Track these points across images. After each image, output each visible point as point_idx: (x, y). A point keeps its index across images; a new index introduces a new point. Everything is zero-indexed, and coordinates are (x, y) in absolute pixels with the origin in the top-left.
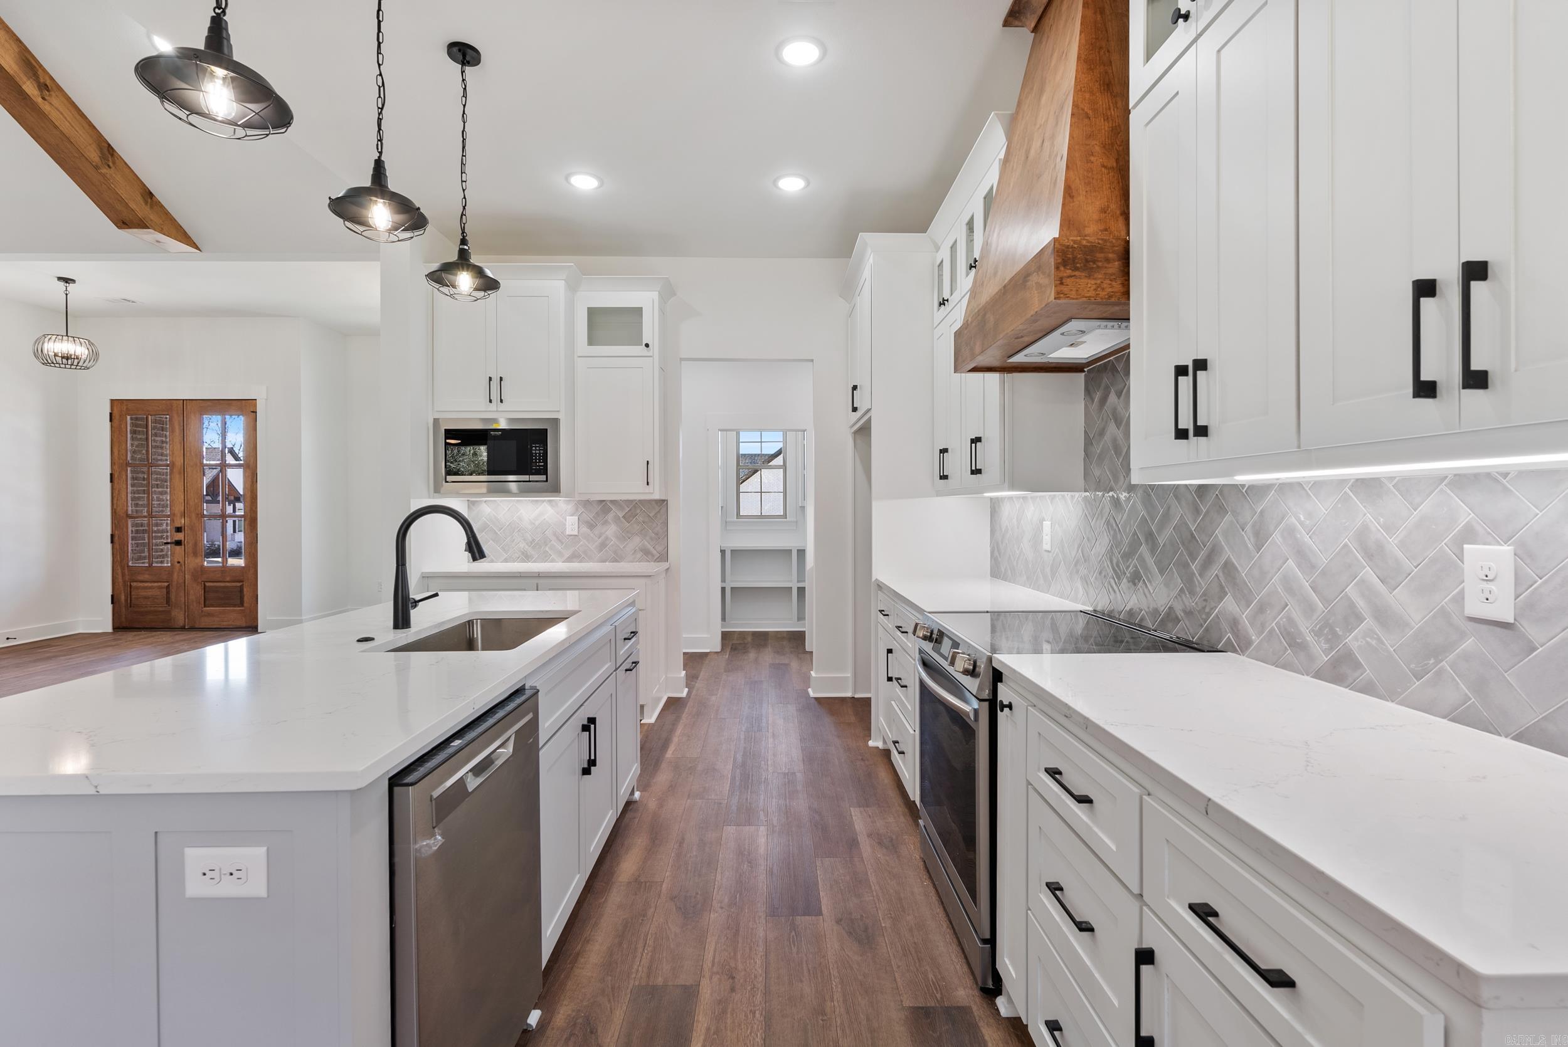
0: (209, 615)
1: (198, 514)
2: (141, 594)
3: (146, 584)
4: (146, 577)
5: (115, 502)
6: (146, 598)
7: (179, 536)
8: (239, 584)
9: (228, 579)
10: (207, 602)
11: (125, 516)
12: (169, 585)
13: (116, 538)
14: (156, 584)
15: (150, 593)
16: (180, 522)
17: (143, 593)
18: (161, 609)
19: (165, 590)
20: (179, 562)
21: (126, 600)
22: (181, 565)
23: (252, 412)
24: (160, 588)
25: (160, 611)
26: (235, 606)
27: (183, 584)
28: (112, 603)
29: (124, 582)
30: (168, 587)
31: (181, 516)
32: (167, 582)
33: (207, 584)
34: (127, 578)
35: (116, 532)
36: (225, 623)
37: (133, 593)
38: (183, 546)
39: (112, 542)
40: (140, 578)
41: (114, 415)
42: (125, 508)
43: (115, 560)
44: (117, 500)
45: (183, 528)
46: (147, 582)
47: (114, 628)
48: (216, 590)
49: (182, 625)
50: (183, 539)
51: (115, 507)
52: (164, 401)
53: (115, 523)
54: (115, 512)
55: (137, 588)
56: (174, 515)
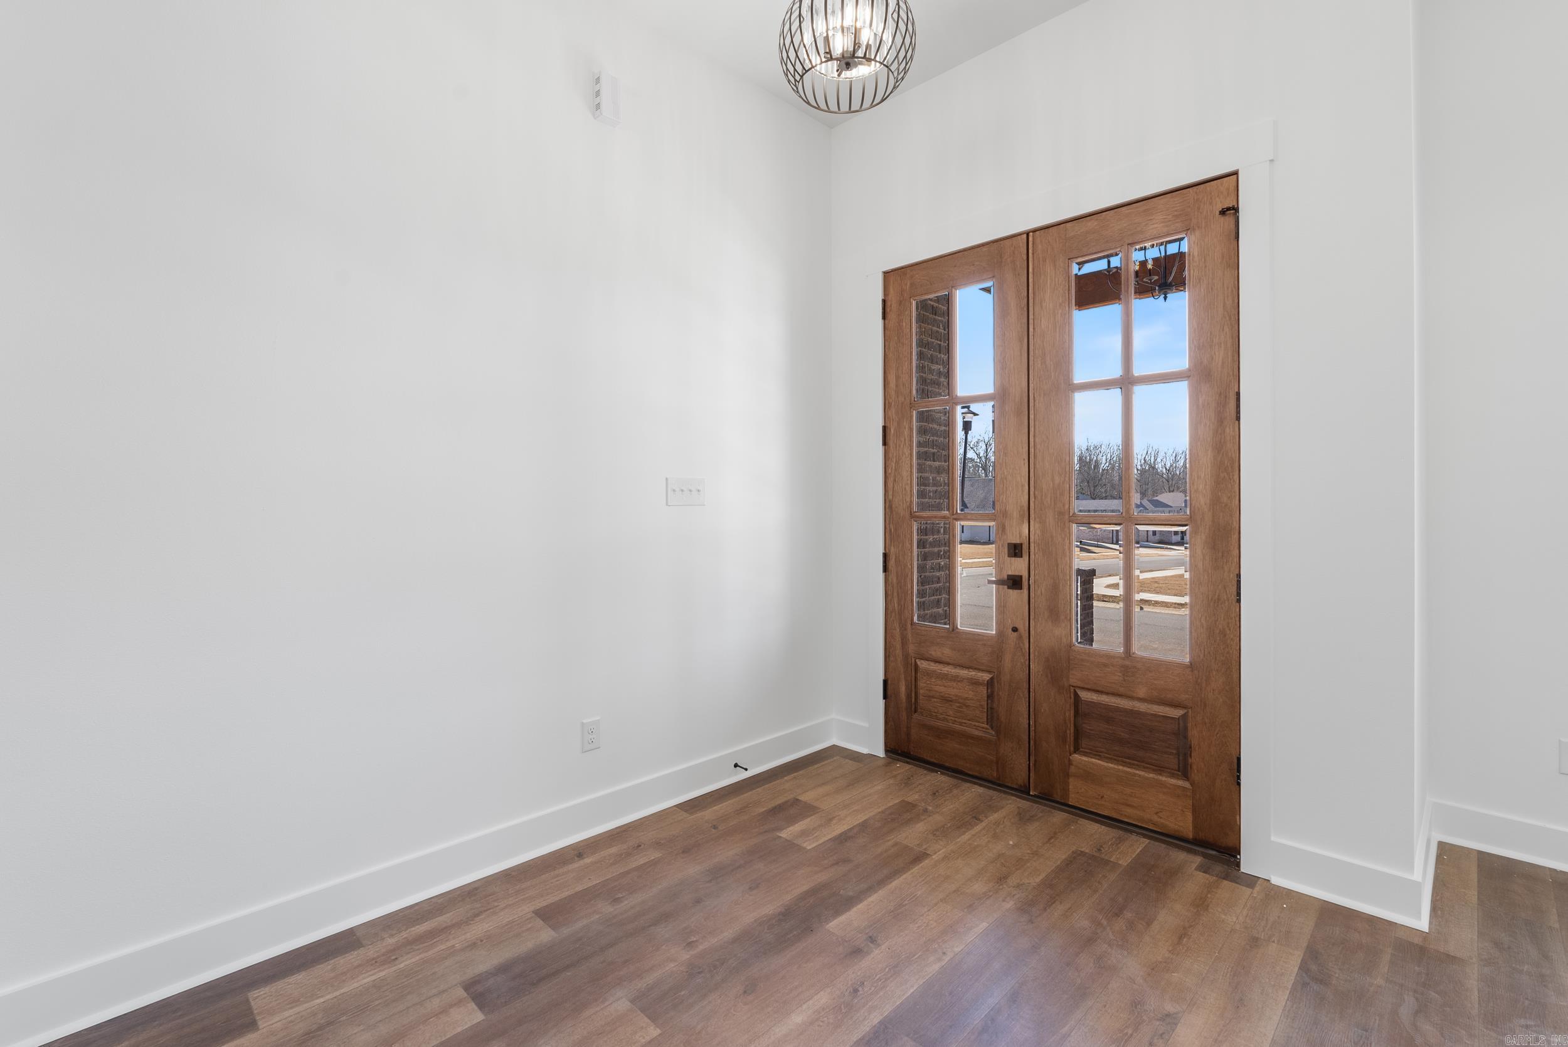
0: (1088, 776)
1: (1061, 513)
2: (937, 688)
3: (946, 669)
4: (946, 652)
5: (890, 485)
6: (946, 700)
7: (1018, 566)
8: (1177, 713)
9: (1142, 692)
10: (1084, 742)
11: (907, 515)
12: (992, 679)
13: (892, 563)
14: (964, 673)
15: (952, 690)
16: (1018, 532)
17: (940, 688)
18: (976, 733)
19: (983, 691)
20: (1015, 630)
21: (909, 696)
22: (1020, 637)
23: (1223, 212)
24: (974, 682)
25: (973, 737)
26: (1160, 769)
27: (1026, 685)
28: (885, 697)
29: (906, 656)
30: (990, 684)
31: (1022, 516)
32: (989, 672)
33: (1084, 695)
34: (911, 648)
35: (892, 549)
36: (1129, 810)
37: (921, 684)
38: (1025, 591)
39: (885, 569)
40: (935, 652)
41: (888, 304)
42: (908, 500)
43: (890, 608)
44: (895, 480)
45: (1025, 547)
46: (948, 664)
47: (888, 750)
48: (1108, 715)
49: (1020, 782)
50: (1025, 575)
51: (891, 497)
52: (985, 249)
53: (890, 530)
54: (891, 507)
55: (929, 674)
56: (1005, 514)
